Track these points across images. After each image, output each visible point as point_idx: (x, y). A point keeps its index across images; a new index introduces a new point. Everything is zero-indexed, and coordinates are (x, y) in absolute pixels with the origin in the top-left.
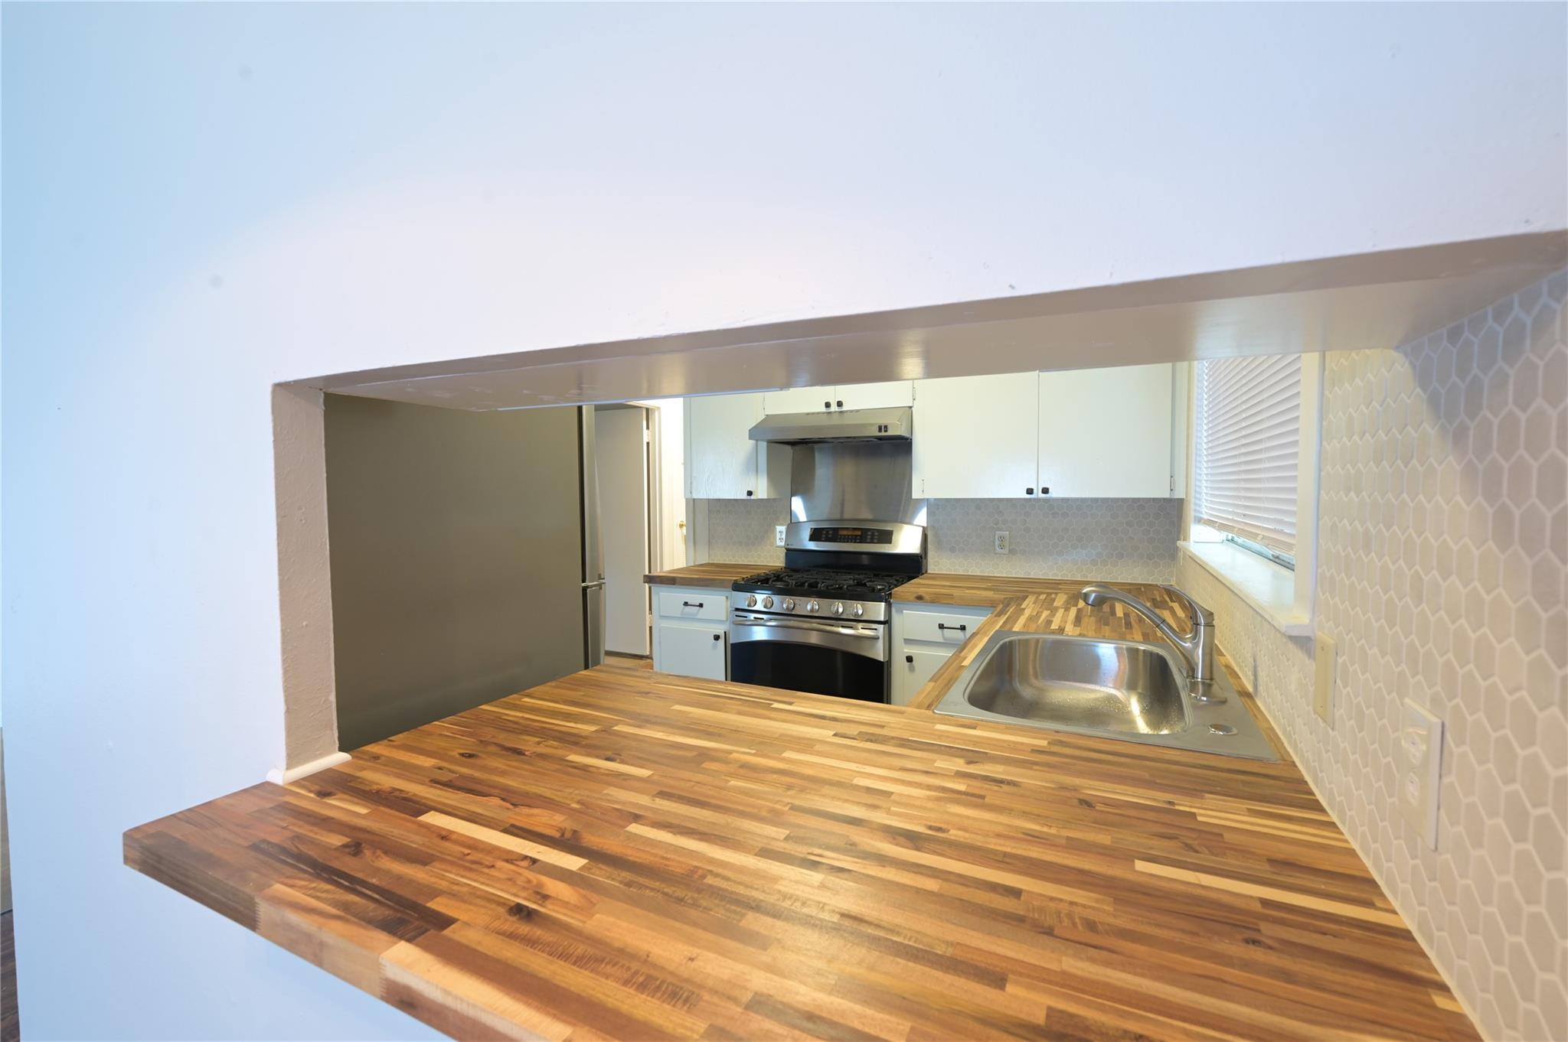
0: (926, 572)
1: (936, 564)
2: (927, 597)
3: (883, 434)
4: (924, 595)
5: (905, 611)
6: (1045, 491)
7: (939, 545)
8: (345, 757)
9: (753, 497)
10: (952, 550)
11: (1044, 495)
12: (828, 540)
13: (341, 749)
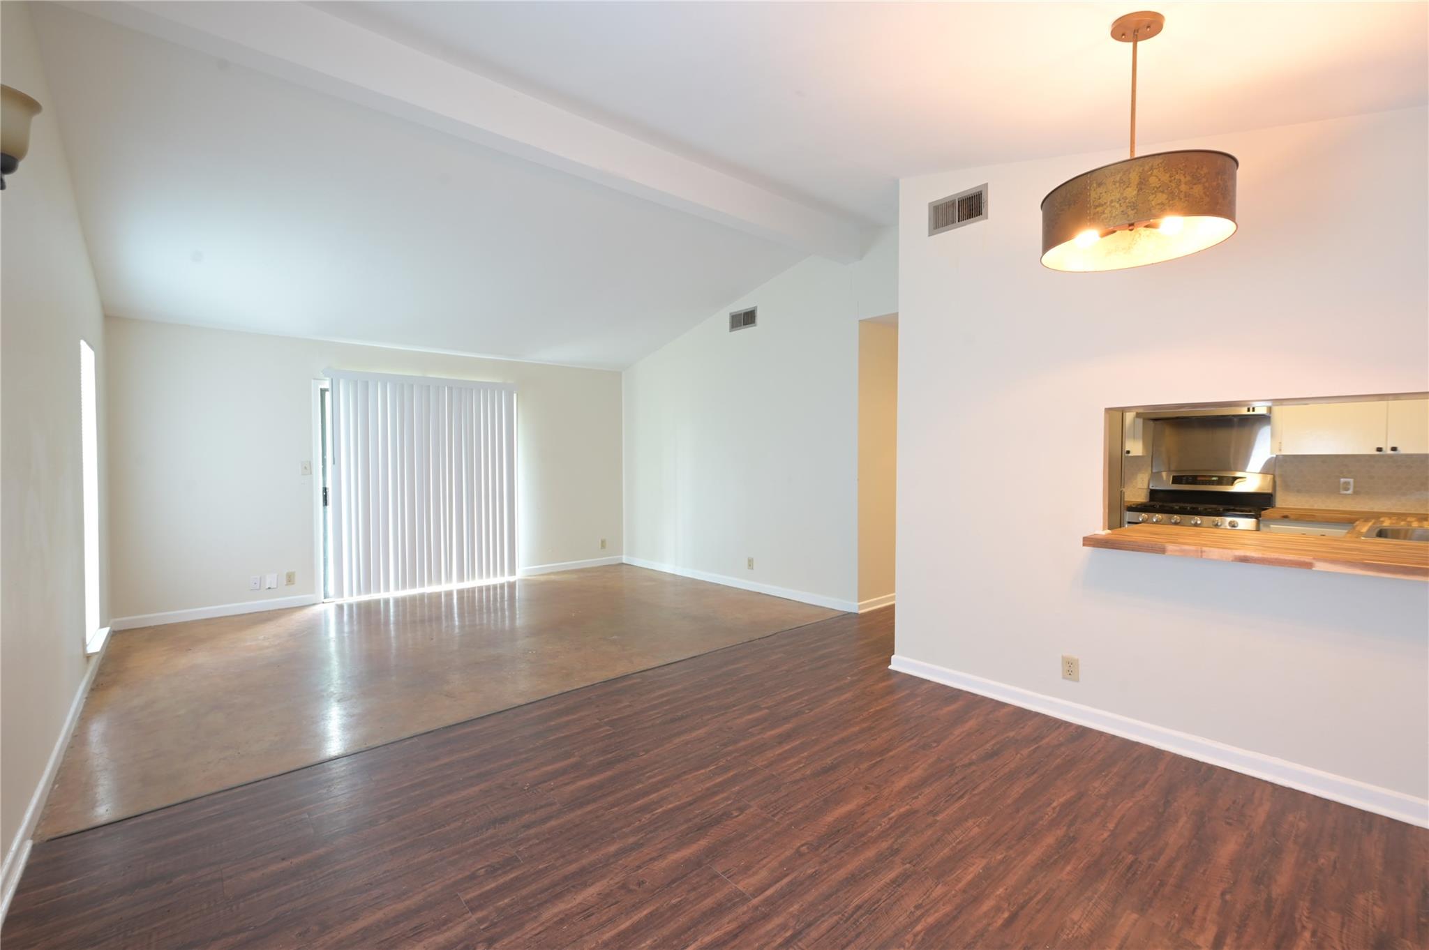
0: (1275, 506)
1: (1284, 501)
2: (1292, 517)
3: (1251, 413)
4: (1289, 515)
5: (1272, 526)
6: (1394, 449)
7: (1287, 488)
8: (1109, 531)
9: (1130, 455)
10: (1299, 491)
11: (1392, 452)
12: (1188, 483)
13: (1109, 529)
